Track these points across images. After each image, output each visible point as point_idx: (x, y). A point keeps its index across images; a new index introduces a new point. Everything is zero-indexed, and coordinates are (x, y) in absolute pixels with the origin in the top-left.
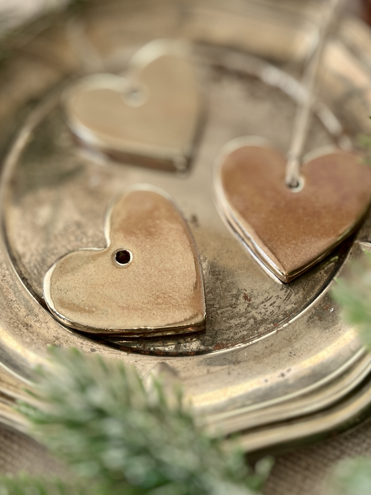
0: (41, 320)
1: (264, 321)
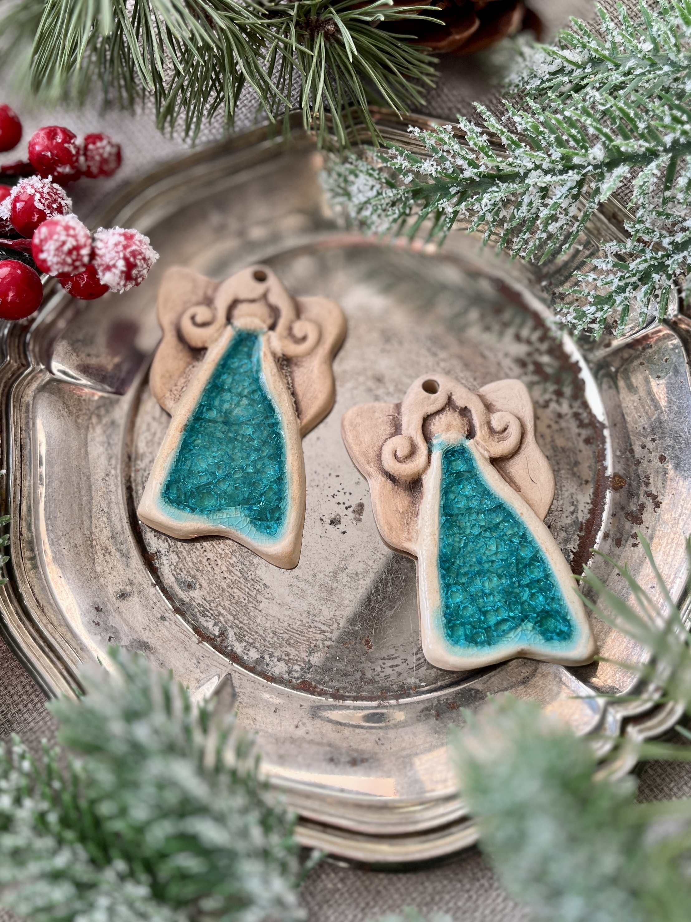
1: (373, 681)
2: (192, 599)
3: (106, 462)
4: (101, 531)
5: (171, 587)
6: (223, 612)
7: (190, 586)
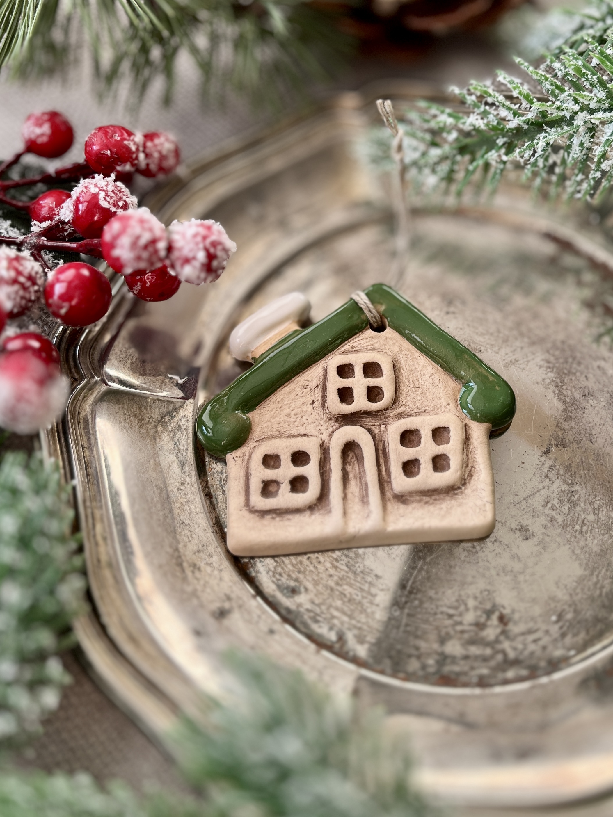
0: (214, 564)
1: (516, 662)
2: (299, 605)
3: (180, 471)
4: (185, 546)
5: (274, 596)
6: (336, 613)
7: (294, 591)
